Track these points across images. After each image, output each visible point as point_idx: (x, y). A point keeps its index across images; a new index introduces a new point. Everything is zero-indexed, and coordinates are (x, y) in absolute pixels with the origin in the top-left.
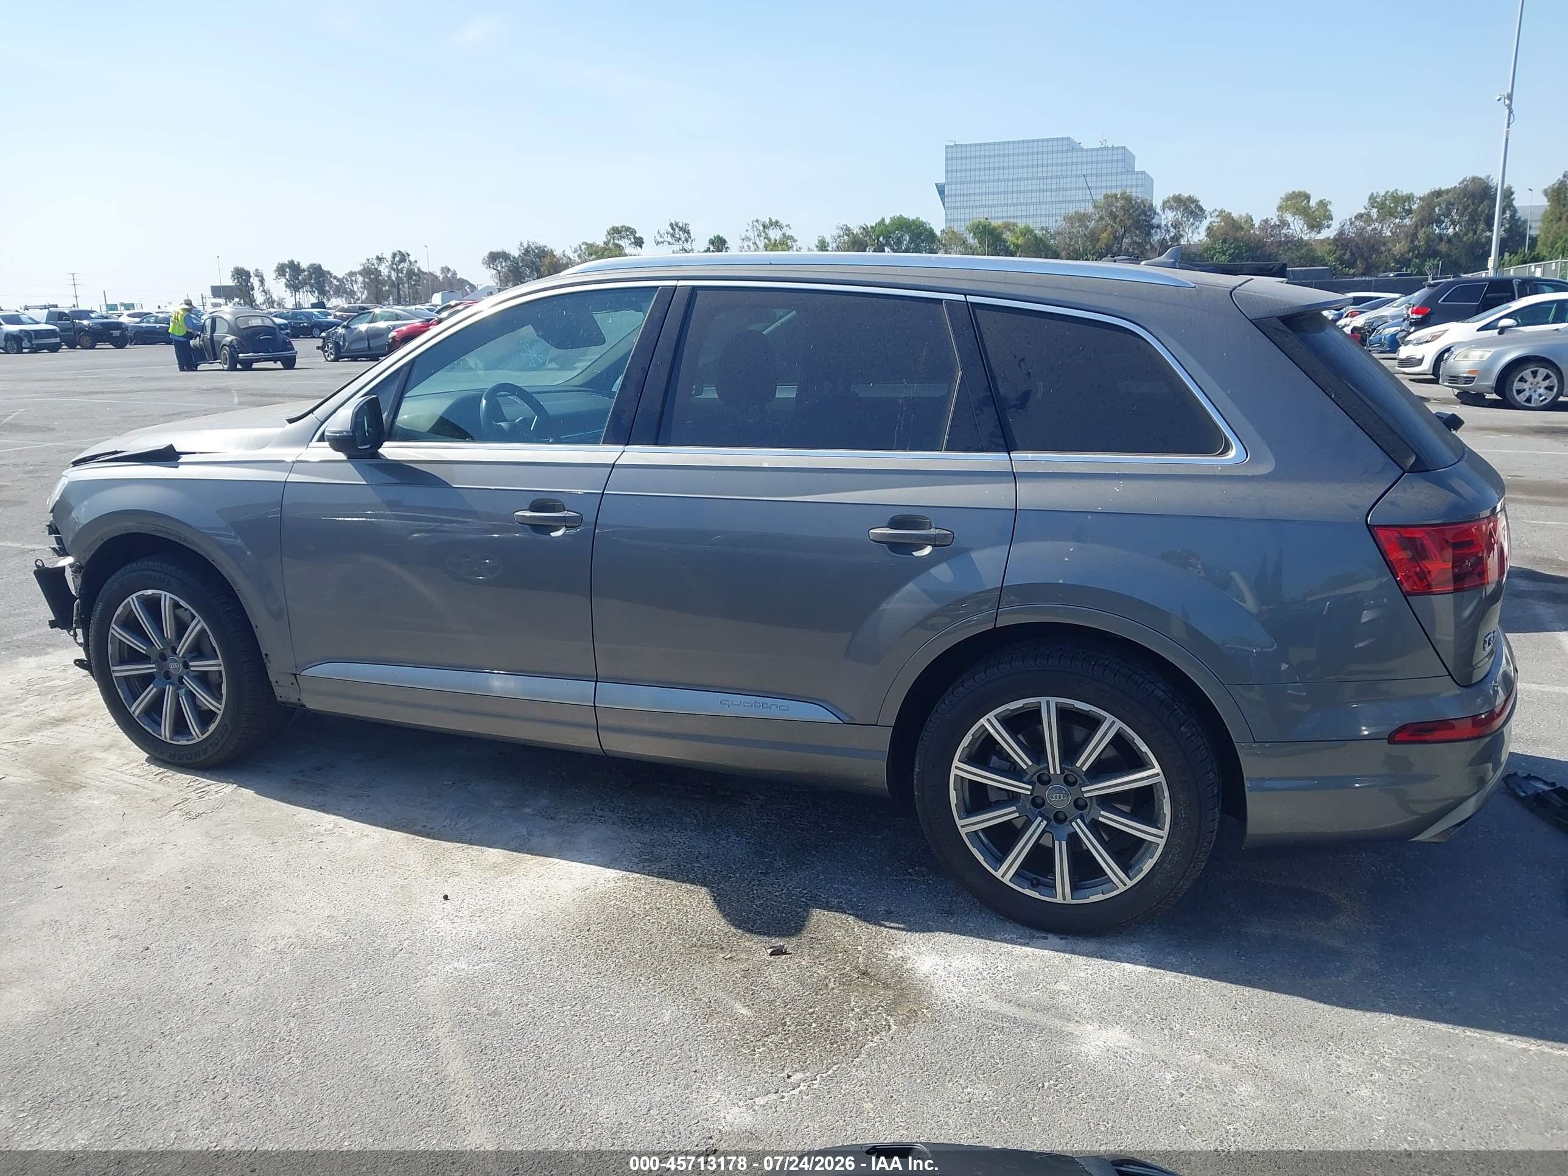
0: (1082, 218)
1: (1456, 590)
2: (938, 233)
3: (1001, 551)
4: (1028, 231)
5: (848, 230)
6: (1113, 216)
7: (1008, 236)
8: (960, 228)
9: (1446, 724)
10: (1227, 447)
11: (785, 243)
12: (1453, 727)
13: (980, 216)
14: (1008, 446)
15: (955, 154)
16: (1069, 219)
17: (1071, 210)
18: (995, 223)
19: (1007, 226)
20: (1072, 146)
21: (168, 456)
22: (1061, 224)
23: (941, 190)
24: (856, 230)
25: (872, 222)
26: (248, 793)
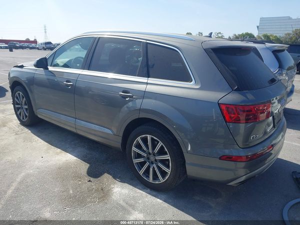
0: (289, 34)
1: (246, 123)
2: (255, 36)
3: (141, 100)
4: (276, 36)
5: (235, 35)
6: (297, 34)
7: (271, 37)
8: (260, 35)
9: (240, 157)
10: (192, 81)
11: (222, 37)
12: (242, 158)
13: (265, 33)
14: (148, 76)
15: (262, 19)
16: (286, 34)
17: (287, 32)
18: (269, 35)
19: (271, 35)
20: (289, 18)
21: (22, 67)
22: (284, 35)
23: (258, 27)
24: (237, 35)
25: (241, 34)
26: (30, 131)
